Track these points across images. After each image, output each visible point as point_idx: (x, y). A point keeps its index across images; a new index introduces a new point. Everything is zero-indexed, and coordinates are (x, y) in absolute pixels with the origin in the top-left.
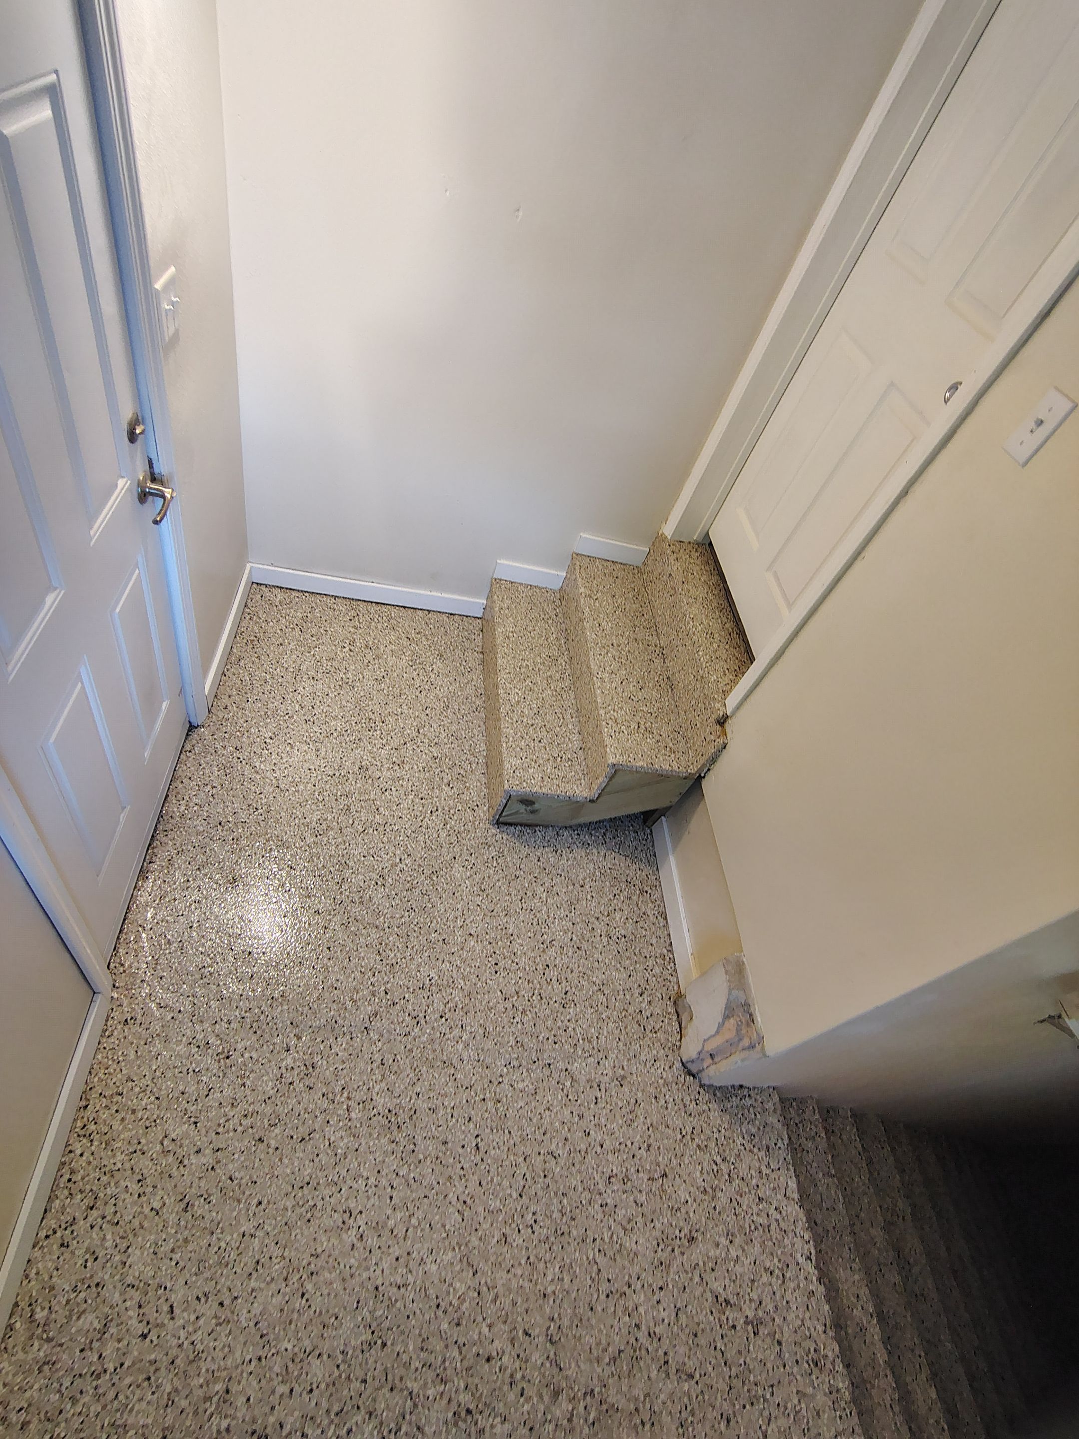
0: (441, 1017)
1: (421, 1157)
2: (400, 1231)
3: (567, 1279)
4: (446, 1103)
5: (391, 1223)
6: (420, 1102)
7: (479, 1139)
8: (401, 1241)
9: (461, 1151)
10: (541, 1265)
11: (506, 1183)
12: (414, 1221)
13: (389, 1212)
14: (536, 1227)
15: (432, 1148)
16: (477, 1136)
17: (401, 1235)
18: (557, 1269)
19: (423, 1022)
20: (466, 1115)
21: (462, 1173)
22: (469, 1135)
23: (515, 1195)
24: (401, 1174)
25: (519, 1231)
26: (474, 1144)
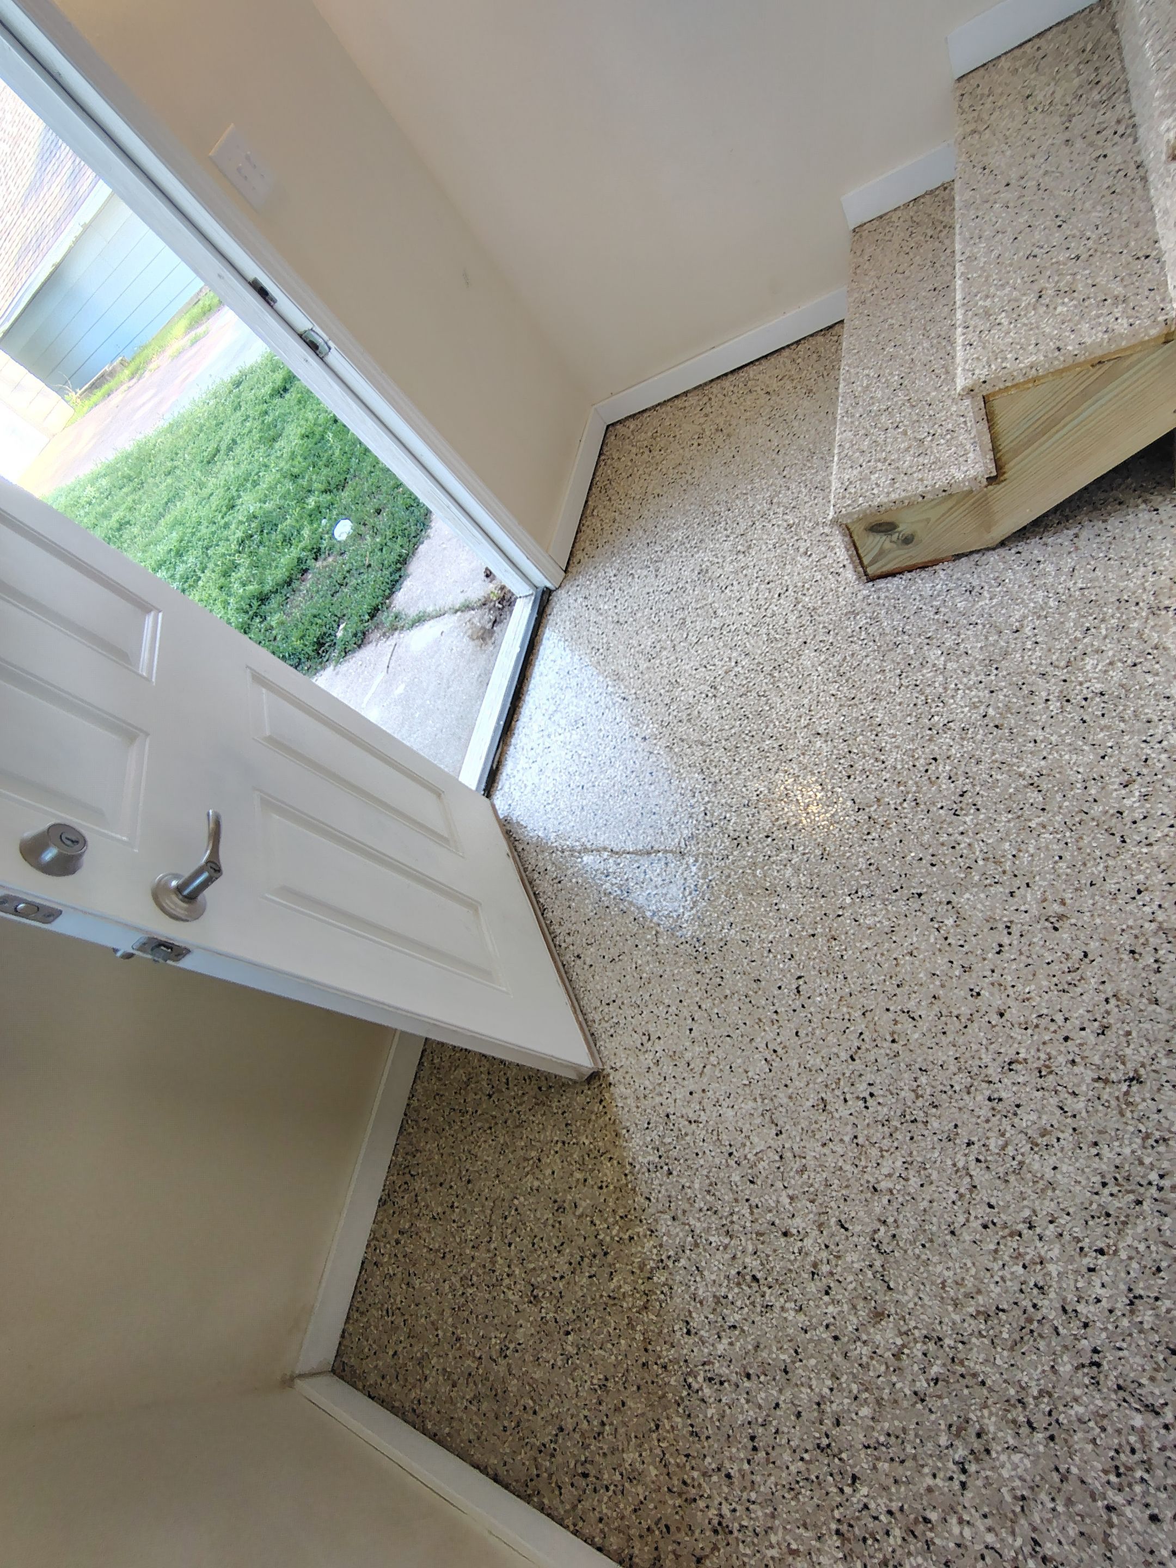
0: (767, 837)
1: (728, 992)
2: (697, 1065)
3: (914, 1182)
4: (763, 936)
5: (688, 1056)
6: (733, 932)
7: (801, 982)
8: (697, 1076)
9: (776, 992)
10: (874, 1152)
11: (831, 1039)
12: (713, 1059)
13: (688, 1044)
14: (871, 1102)
15: (741, 984)
16: (800, 977)
17: (698, 1069)
18: (899, 1164)
19: (744, 844)
20: (788, 952)
21: (775, 1016)
22: (788, 975)
23: (844, 1056)
24: (704, 1007)
25: (846, 1101)
26: (794, 986)
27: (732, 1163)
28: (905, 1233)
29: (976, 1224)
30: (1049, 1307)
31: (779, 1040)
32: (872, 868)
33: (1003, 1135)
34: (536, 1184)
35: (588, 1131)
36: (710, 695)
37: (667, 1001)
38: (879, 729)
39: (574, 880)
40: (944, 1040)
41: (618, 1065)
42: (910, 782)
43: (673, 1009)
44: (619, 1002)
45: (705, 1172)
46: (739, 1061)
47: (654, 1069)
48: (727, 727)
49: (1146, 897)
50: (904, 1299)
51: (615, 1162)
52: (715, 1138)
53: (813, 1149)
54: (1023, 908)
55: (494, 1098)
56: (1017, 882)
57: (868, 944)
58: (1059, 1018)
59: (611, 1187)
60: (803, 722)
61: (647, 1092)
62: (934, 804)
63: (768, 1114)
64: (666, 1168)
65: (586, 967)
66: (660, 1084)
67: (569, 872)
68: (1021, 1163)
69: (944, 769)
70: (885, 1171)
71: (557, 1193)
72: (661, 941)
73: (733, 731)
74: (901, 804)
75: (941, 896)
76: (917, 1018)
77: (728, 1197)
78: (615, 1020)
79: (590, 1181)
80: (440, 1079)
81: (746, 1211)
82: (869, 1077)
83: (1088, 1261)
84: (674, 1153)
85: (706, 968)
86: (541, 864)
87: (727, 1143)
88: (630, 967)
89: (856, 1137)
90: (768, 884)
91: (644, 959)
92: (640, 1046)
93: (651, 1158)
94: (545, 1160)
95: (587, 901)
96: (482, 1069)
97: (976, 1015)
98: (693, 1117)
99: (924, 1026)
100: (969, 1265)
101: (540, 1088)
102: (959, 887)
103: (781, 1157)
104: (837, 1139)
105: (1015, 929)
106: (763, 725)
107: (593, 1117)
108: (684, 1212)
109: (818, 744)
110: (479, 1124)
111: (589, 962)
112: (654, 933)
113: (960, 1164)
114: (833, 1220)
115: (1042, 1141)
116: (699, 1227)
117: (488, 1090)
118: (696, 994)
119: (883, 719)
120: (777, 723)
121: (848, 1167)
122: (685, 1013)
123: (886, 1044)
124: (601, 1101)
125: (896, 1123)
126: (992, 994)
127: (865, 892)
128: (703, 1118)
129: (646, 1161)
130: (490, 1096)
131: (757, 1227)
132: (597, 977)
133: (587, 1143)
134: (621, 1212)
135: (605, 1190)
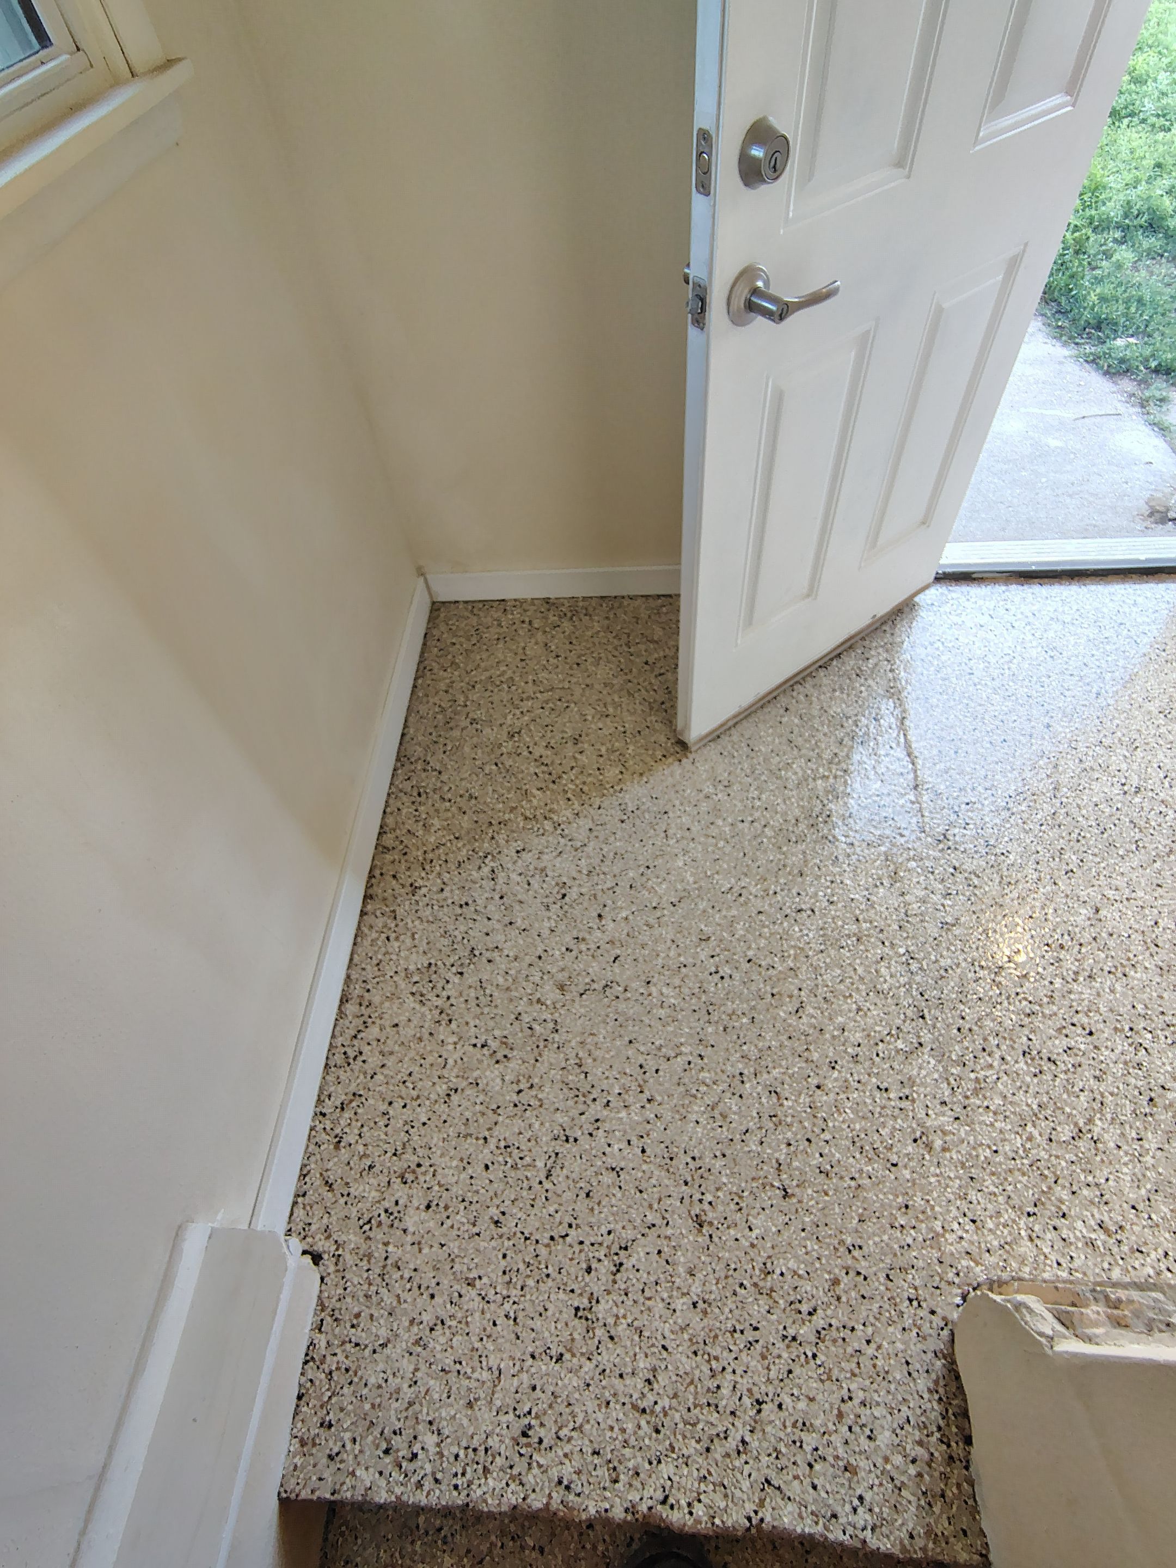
0: (955, 868)
1: (785, 849)
2: (714, 831)
3: (662, 1013)
4: (846, 874)
5: (720, 822)
6: (845, 846)
7: (809, 912)
8: (704, 832)
9: (794, 891)
10: (677, 982)
11: (763, 943)
12: (721, 844)
13: (730, 820)
14: (717, 977)
15: (795, 860)
16: (813, 911)
17: (710, 832)
18: (673, 1001)
19: (941, 846)
20: (835, 898)
21: (771, 892)
22: (813, 900)
23: (750, 953)
24: (766, 830)
25: (713, 957)
26: (804, 907)
27: (642, 869)
28: (622, 1006)
29: (641, 1060)
30: (596, 1110)
31: (751, 897)
32: (942, 972)
33: (714, 1083)
34: (589, 718)
35: (638, 751)
36: (1126, 788)
37: (764, 797)
38: (1119, 975)
39: (863, 689)
40: (784, 1038)
41: (698, 765)
42: (1055, 1008)
43: (758, 803)
44: (753, 754)
45: (630, 849)
46: (725, 866)
47: (701, 795)
48: (1084, 812)
49: (970, 1227)
50: (577, 1005)
51: (620, 777)
52: (658, 853)
53: (668, 933)
54: (930, 1112)
55: (647, 667)
56: (958, 1108)
57: (860, 970)
58: (827, 1136)
59: (601, 777)
60: (1110, 893)
61: (681, 792)
62: (1032, 1031)
63: (687, 894)
64: (625, 817)
65: (779, 719)
66: (690, 802)
67: (870, 682)
68: (695, 1096)
69: (1080, 1042)
70: (664, 990)
71: (587, 735)
72: (819, 782)
73: (1080, 819)
74: (1025, 999)
75: (926, 1037)
76: (799, 1015)
77: (616, 870)
78: (736, 754)
79: (601, 760)
80: (649, 617)
81: (609, 885)
82: (736, 976)
83: (634, 1141)
84: (638, 822)
85: (802, 826)
86: (873, 652)
87: (656, 863)
88: (787, 758)
89: (685, 966)
90: (902, 874)
91: (798, 770)
92: (718, 780)
93: (630, 804)
94: (608, 720)
95: (844, 706)
96: (667, 650)
97: (813, 1066)
98: (670, 832)
99: (792, 1021)
100: (612, 1053)
101: (663, 703)
102: (941, 1055)
103: (655, 908)
104: (679, 951)
105: (905, 1104)
106: (1096, 851)
107: (650, 752)
108: (597, 837)
109: (1083, 911)
110: (622, 660)
111: (785, 720)
112: (826, 774)
113: (683, 1049)
114: (618, 952)
115: (716, 1113)
116: (589, 849)
117: (651, 661)
118: (777, 821)
119: (1133, 978)
120: (1103, 865)
121: (660, 961)
122: (757, 814)
123: (768, 988)
124: (664, 756)
125: (704, 998)
126: (836, 1080)
127: (914, 966)
128: (672, 842)
129: (627, 801)
130: (646, 663)
131: (600, 894)
132: (771, 731)
133: (629, 751)
134: (585, 788)
135: (598, 772)
